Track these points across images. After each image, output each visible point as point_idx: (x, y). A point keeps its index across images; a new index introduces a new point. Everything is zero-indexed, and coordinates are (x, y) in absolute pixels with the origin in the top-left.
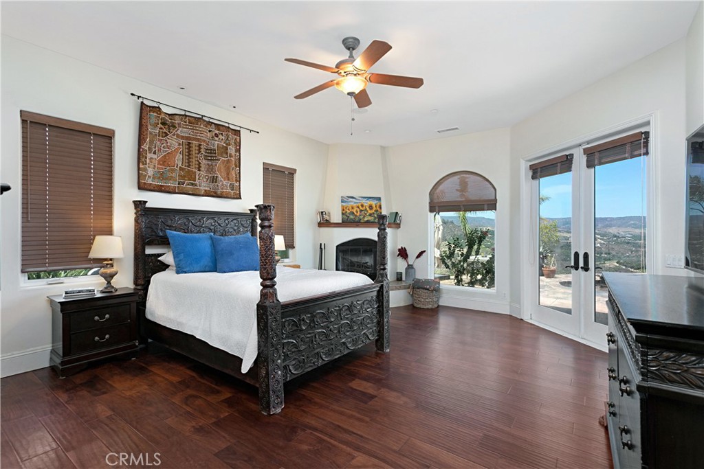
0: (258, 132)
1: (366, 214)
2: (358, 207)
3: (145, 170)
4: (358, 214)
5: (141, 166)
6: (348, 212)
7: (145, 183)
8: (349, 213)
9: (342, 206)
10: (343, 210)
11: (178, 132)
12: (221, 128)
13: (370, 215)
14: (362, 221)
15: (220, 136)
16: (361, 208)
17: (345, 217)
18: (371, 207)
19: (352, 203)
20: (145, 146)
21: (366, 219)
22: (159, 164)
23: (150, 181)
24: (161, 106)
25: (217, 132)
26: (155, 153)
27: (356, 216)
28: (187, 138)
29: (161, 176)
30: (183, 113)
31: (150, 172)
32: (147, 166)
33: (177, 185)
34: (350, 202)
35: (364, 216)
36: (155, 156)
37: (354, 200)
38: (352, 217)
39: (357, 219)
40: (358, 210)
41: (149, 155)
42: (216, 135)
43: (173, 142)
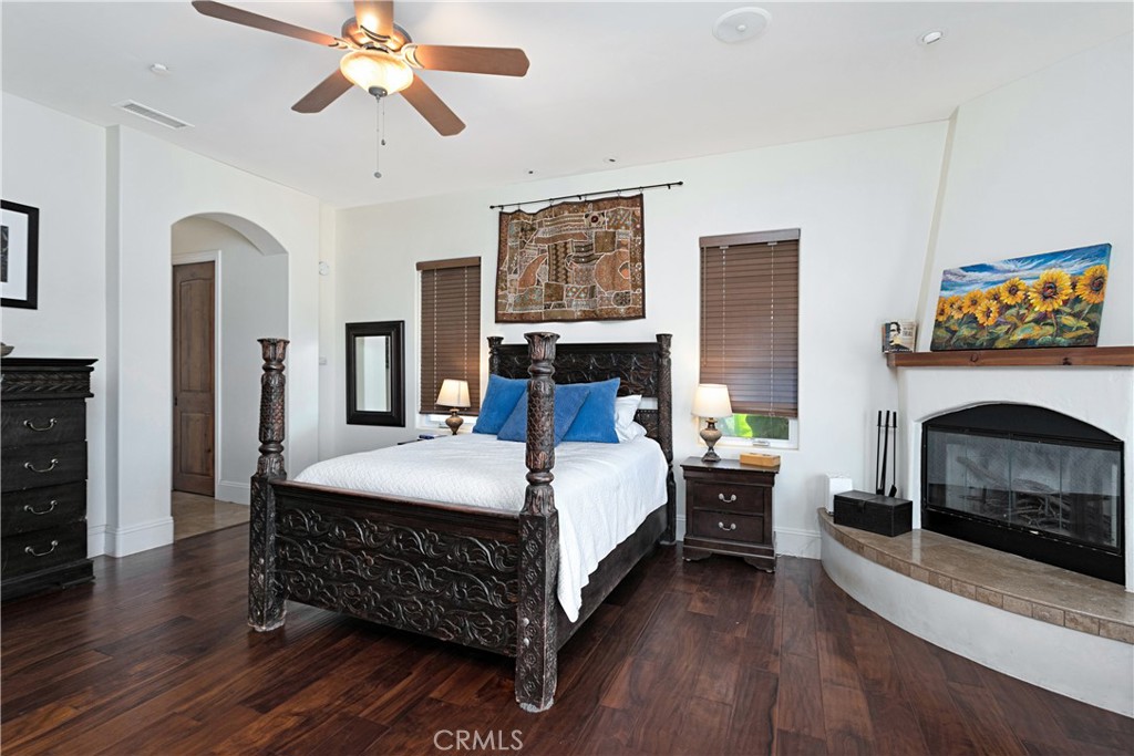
0: (680, 183)
1: (1021, 318)
2: (996, 297)
3: (505, 296)
4: (990, 322)
5: (500, 293)
6: (958, 316)
7: (504, 314)
8: (960, 323)
9: (942, 301)
10: (942, 312)
11: (540, 235)
12: (601, 204)
13: (1041, 320)
14: (999, 344)
15: (601, 219)
16: (1008, 300)
17: (943, 333)
18: (1049, 290)
19: (978, 286)
20: (504, 268)
21: (1018, 336)
22: (520, 285)
23: (510, 311)
24: (522, 208)
25: (596, 213)
26: (516, 272)
27: (982, 326)
28: (553, 239)
29: (523, 301)
30: (547, 205)
31: (511, 298)
32: (507, 292)
33: (542, 311)
34: (971, 283)
35: (1015, 327)
36: (516, 276)
37: (985, 275)
38: (965, 332)
39: (984, 337)
40: (994, 306)
41: (509, 277)
42: (595, 219)
43: (532, 252)
